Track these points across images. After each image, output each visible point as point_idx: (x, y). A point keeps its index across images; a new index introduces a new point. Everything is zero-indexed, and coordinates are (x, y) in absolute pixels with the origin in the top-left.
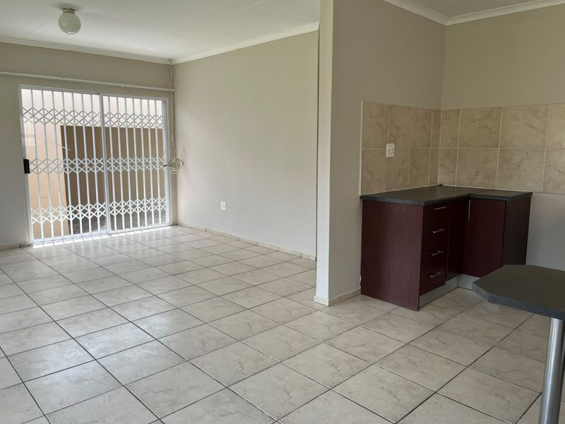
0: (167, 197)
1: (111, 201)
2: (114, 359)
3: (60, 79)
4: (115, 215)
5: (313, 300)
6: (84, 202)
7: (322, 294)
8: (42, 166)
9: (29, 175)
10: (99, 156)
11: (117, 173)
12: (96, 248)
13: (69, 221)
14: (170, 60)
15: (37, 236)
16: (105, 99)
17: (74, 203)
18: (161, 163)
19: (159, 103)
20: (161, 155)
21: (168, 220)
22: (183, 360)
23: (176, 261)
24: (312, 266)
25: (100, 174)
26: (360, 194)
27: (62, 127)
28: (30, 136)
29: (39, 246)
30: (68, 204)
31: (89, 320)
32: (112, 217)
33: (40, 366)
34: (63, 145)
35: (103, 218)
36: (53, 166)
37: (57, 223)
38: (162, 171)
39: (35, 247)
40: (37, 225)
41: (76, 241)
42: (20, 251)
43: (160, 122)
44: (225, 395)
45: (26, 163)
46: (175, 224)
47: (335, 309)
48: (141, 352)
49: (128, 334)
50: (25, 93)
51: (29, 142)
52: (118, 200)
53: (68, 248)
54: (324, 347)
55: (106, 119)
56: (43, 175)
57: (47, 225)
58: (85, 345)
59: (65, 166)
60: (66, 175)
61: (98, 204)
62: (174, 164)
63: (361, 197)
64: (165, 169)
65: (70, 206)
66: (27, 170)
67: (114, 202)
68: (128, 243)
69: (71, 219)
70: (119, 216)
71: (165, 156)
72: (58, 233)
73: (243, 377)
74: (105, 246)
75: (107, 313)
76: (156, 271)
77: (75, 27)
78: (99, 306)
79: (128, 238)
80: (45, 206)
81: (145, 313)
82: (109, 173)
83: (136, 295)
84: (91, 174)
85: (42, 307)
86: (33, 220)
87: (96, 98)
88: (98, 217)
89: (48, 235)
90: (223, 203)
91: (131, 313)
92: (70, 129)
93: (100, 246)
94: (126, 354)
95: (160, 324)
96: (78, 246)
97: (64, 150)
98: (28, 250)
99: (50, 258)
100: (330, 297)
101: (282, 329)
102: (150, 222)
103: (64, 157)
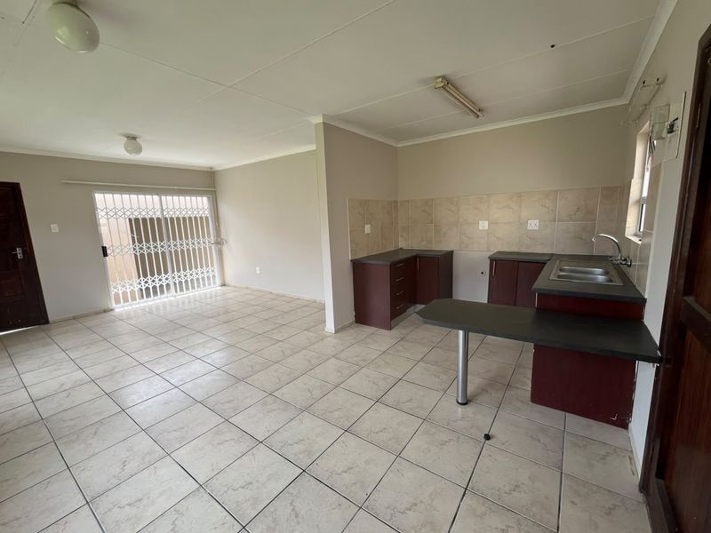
0: (215, 266)
1: (173, 272)
2: (191, 385)
3: (127, 185)
4: (177, 282)
5: (324, 330)
6: (152, 275)
7: (330, 326)
8: (118, 250)
9: (107, 258)
10: (162, 240)
11: (176, 252)
12: (165, 307)
13: (141, 290)
14: (211, 168)
15: (118, 301)
16: (163, 198)
17: (145, 276)
18: (209, 242)
19: (205, 199)
20: (209, 237)
21: (218, 282)
22: (238, 380)
23: (226, 312)
24: (323, 308)
25: (163, 253)
26: (350, 258)
27: (130, 220)
29: (119, 309)
30: (139, 277)
31: (167, 360)
32: (175, 283)
33: (134, 397)
34: (132, 232)
35: (168, 285)
36: (126, 250)
37: (133, 292)
38: (210, 248)
39: (117, 310)
40: (117, 295)
41: (150, 303)
42: (106, 314)
43: (206, 212)
44: (269, 400)
45: (104, 249)
46: (224, 285)
47: (339, 335)
48: (208, 378)
49: (197, 367)
50: (99, 197)
51: (104, 230)
52: (179, 270)
53: (143, 309)
54: (333, 360)
55: (165, 213)
56: (119, 257)
57: (125, 294)
58: (168, 378)
59: (134, 249)
60: (136, 256)
61: (163, 275)
62: (219, 242)
63: (351, 261)
64: (213, 246)
65: (142, 278)
66: (105, 254)
67: (176, 273)
68: (189, 302)
69: (144, 288)
70: (180, 283)
71: (212, 237)
72: (134, 299)
74: (171, 306)
75: (180, 354)
76: (212, 321)
77: (139, 150)
78: (174, 350)
79: (189, 298)
80: (122, 279)
81: (208, 352)
82: (171, 252)
83: (199, 339)
84: (156, 254)
86: (113, 291)
87: (156, 198)
88: (164, 284)
89: (126, 300)
90: (258, 268)
91: (199, 352)
92: (137, 220)
93: (168, 306)
94: (198, 381)
95: (218, 358)
96: (150, 308)
97: (133, 238)
98: (111, 313)
99: (129, 318)
100: (335, 327)
101: (304, 352)
102: (204, 285)
103: (134, 242)
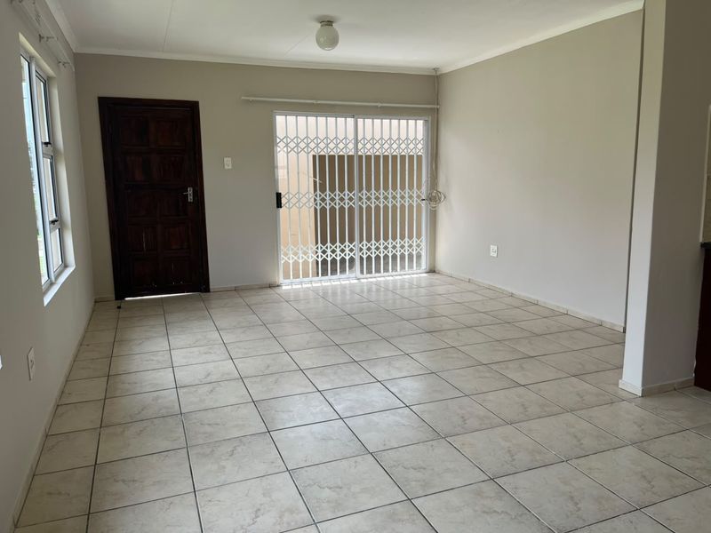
0: (423, 237)
1: (361, 241)
2: (361, 420)
3: (314, 102)
4: (365, 257)
5: (617, 385)
6: (333, 242)
7: (632, 377)
8: (294, 200)
9: (281, 210)
10: (351, 189)
11: (369, 208)
12: (343, 293)
13: (317, 262)
14: (435, 70)
15: (287, 276)
16: (360, 121)
17: (324, 242)
18: (418, 197)
19: (420, 123)
20: (419, 187)
21: (424, 265)
22: (438, 435)
23: (431, 316)
24: (619, 339)
25: (351, 209)
26: (701, 240)
27: (314, 157)
28: (283, 168)
29: (288, 286)
30: (317, 243)
31: (335, 373)
32: (362, 259)
33: (285, 416)
34: (315, 176)
35: (352, 260)
36: (304, 200)
37: (306, 263)
38: (419, 206)
39: (284, 288)
40: (287, 264)
41: (324, 284)
42: (270, 291)
43: (420, 146)
44: (489, 488)
45: (279, 196)
46: (432, 271)
47: (649, 402)
48: (389, 418)
49: (376, 395)
50: (280, 120)
51: (281, 174)
52: (369, 240)
53: (316, 290)
54: (631, 451)
55: (360, 146)
56: (294, 210)
57: (296, 264)
58: (331, 400)
59: (315, 200)
60: (316, 210)
61: (347, 243)
62: (434, 198)
63: (703, 245)
64: (423, 204)
65: (319, 245)
66: (279, 205)
67: (365, 242)
68: (378, 290)
69: (320, 260)
70: (369, 258)
71: (424, 188)
72: (306, 275)
73: (514, 470)
74: (353, 292)
75: (354, 367)
76: (408, 325)
77: (332, 41)
78: (347, 359)
79: (377, 284)
80: (295, 244)
81: (395, 374)
82: (361, 208)
83: (385, 351)
84: (342, 209)
85: (290, 353)
86: (283, 259)
87: (350, 121)
88: (347, 258)
89: (296, 276)
90: (493, 248)
91: (380, 372)
92: (322, 158)
93: (348, 292)
94: (374, 418)
95: (411, 388)
96: (325, 289)
97: (315, 182)
98: (277, 290)
99: (297, 300)
100: (643, 385)
101: (569, 417)
102: (403, 268)
103: (315, 190)
